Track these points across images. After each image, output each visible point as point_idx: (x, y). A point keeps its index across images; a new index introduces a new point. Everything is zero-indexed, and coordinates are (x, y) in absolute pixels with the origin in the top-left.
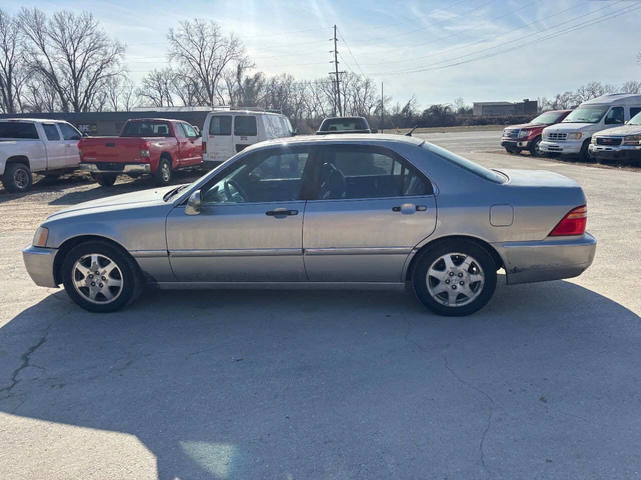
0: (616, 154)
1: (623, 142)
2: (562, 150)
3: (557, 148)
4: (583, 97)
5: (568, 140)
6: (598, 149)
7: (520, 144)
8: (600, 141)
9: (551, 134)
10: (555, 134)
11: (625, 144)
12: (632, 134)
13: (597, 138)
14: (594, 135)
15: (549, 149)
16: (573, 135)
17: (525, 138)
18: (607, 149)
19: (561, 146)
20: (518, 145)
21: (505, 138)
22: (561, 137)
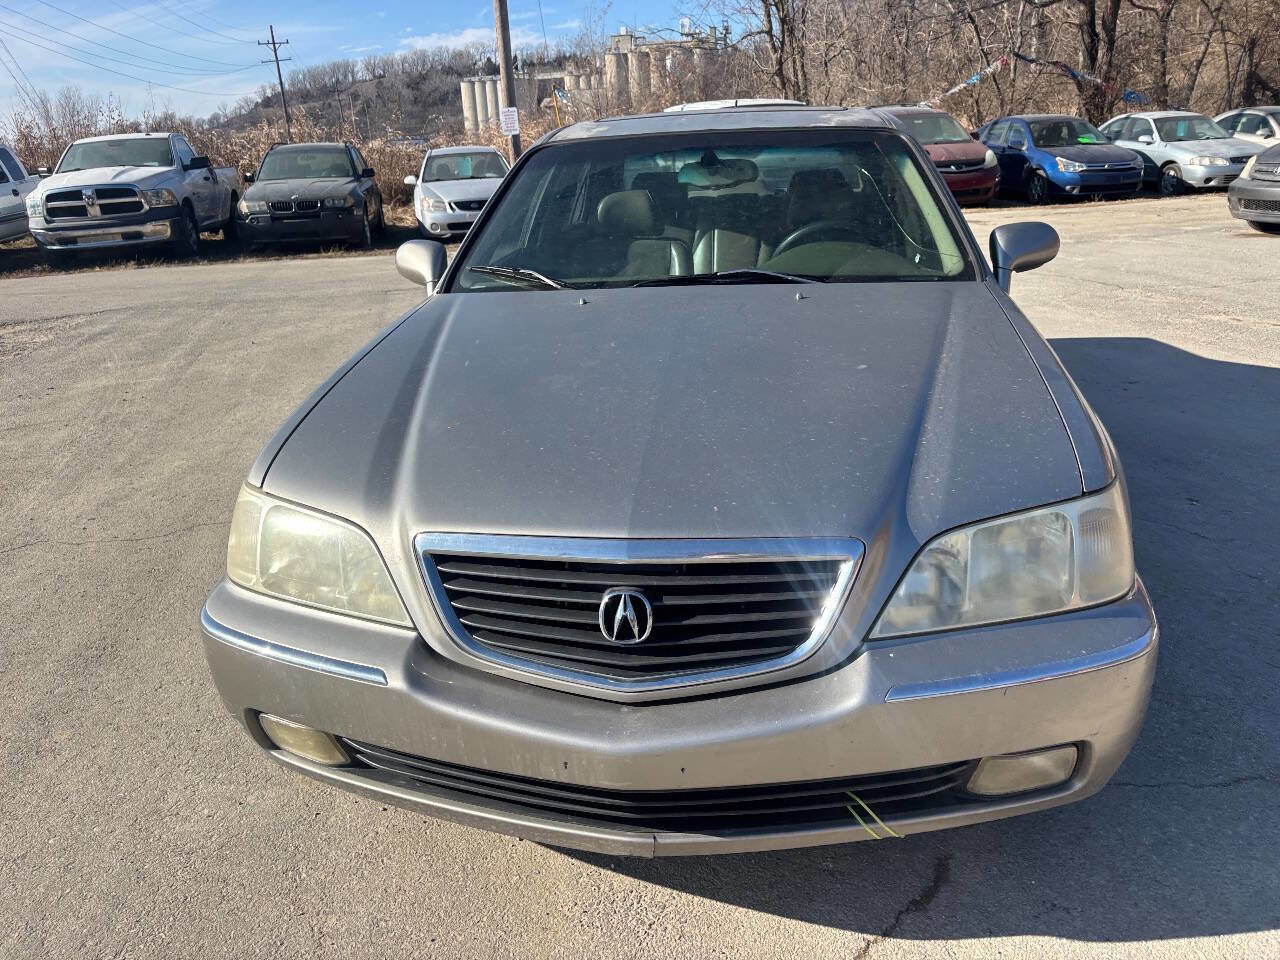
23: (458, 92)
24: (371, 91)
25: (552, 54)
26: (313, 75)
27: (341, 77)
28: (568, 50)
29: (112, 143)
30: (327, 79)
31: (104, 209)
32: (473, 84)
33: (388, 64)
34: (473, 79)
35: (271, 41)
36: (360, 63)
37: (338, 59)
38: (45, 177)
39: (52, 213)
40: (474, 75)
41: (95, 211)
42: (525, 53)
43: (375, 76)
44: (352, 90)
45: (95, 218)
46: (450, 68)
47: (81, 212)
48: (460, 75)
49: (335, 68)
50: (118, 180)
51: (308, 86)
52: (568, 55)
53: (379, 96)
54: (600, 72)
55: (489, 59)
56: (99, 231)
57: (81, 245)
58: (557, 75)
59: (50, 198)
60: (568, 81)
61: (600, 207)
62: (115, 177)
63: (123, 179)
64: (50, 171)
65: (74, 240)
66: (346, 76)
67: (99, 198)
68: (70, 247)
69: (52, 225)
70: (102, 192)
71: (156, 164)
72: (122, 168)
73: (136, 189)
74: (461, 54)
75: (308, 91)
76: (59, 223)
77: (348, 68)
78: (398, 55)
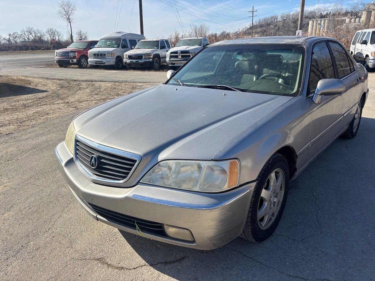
0: (142, 64)
1: (143, 57)
2: (105, 63)
3: (102, 62)
4: (25, 36)
5: (107, 58)
6: (131, 61)
7: (72, 61)
8: (130, 57)
9: (95, 54)
10: (97, 54)
11: (145, 59)
12: (147, 53)
13: (128, 56)
14: (125, 53)
15: (95, 63)
16: (110, 55)
17: (74, 57)
18: (136, 61)
19: (104, 61)
20: (71, 62)
21: (57, 58)
22: (102, 56)
23: (308, 24)
24: (281, 24)
25: (344, 11)
26: (265, 20)
27: (273, 20)
28: (349, 10)
29: (189, 40)
30: (269, 21)
31: (182, 56)
32: (313, 21)
33: (288, 16)
34: (314, 20)
35: (252, 11)
36: (280, 16)
37: (273, 15)
38: (173, 48)
39: (171, 57)
40: (315, 19)
41: (180, 57)
42: (334, 11)
43: (283, 20)
44: (275, 24)
45: (179, 59)
46: (308, 16)
47: (177, 57)
48: (310, 19)
49: (272, 18)
50: (186, 49)
51: (263, 23)
52: (349, 12)
53: (283, 26)
54: (360, 17)
55: (321, 13)
56: (180, 62)
57: (176, 65)
58: (344, 18)
59: (171, 53)
60: (347, 20)
61: (236, 63)
62: (186, 48)
63: (188, 49)
64: (174, 46)
65: (174, 64)
66: (274, 20)
67: (181, 53)
68: (173, 65)
69: (170, 60)
70: (182, 52)
71: (198, 45)
72: (189, 46)
73: (190, 52)
74: (312, 12)
75: (263, 25)
76: (172, 59)
77: (276, 18)
78: (292, 13)
